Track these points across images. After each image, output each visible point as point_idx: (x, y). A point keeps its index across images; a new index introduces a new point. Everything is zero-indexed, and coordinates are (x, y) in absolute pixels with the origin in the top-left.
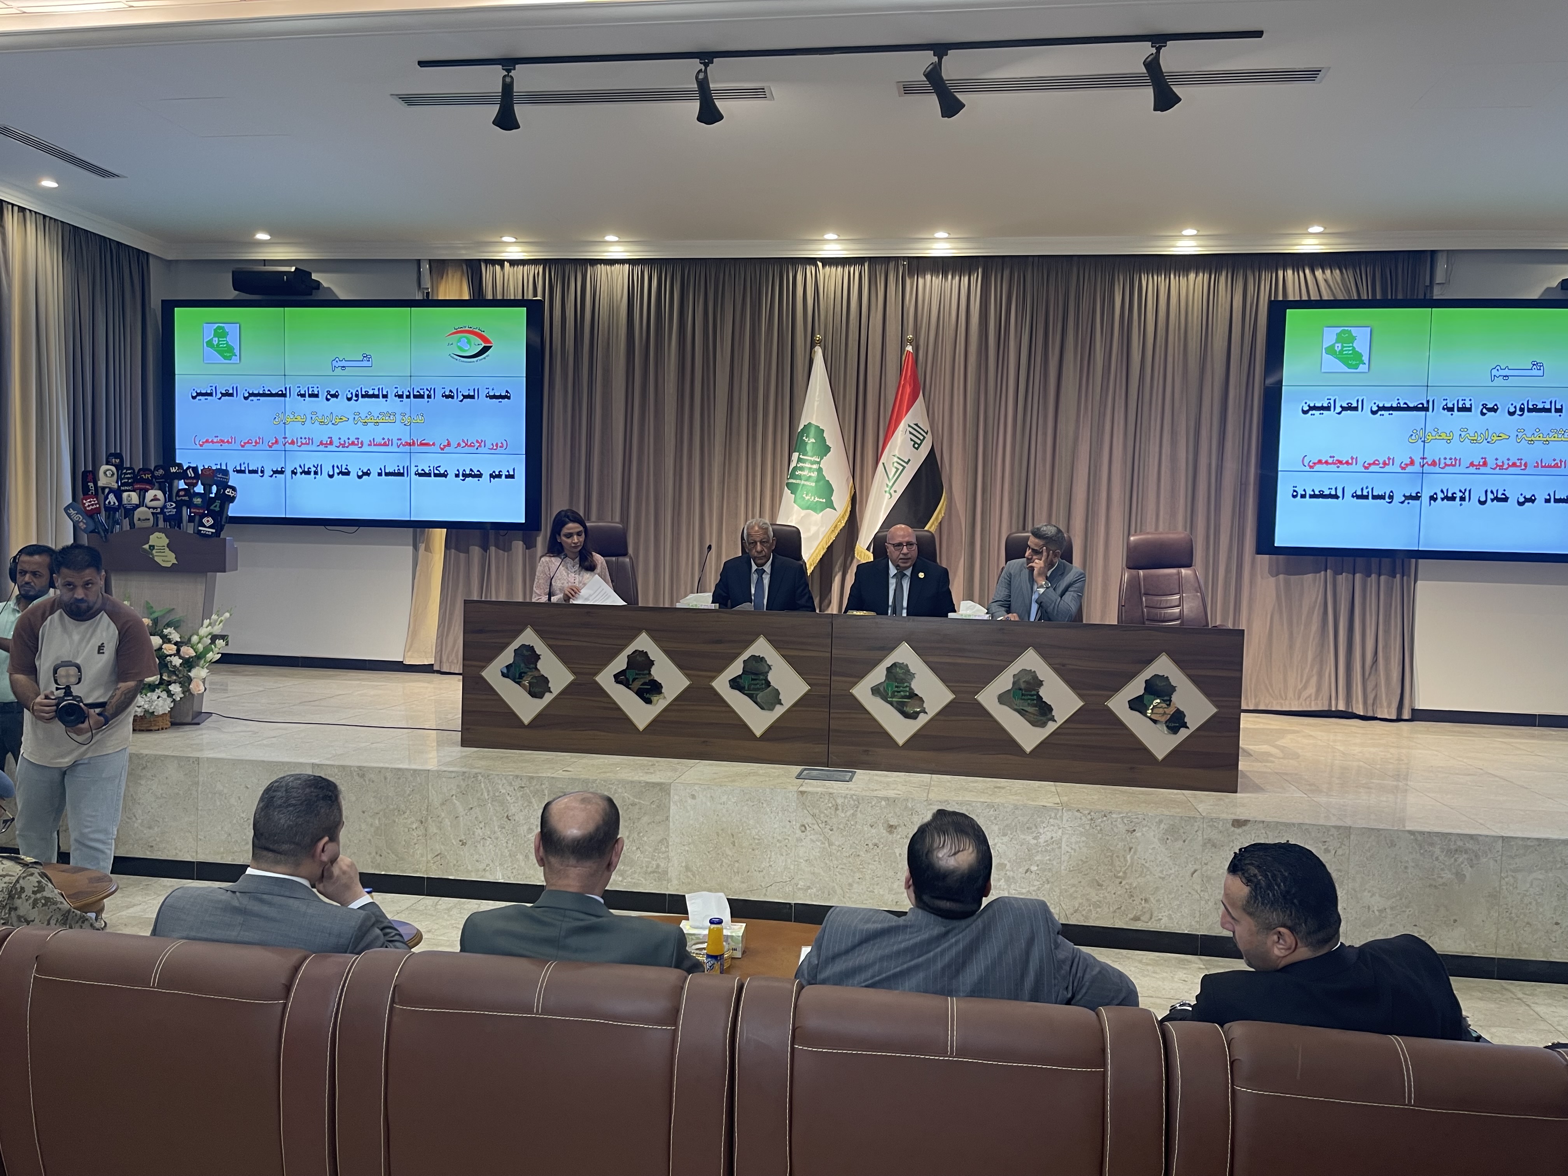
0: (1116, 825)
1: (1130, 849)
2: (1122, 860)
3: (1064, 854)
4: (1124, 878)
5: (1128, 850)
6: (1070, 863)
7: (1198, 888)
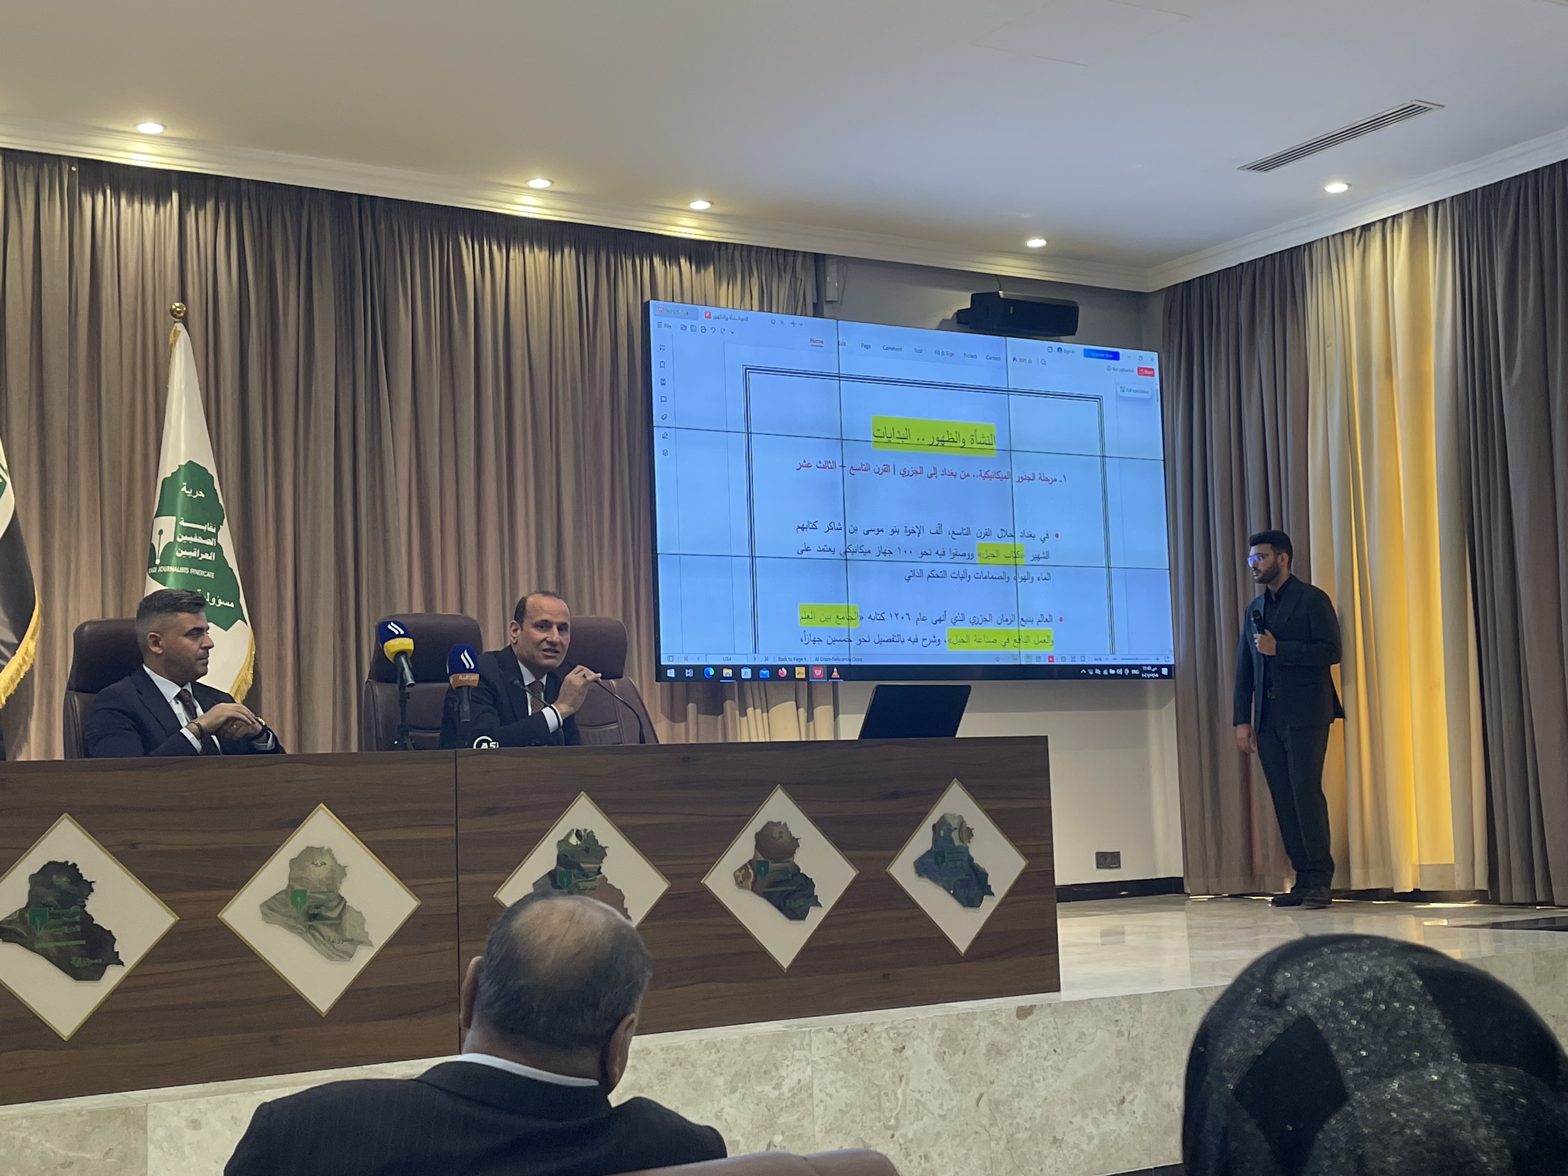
0: (880, 1043)
1: (901, 1077)
2: (892, 1098)
3: (817, 1106)
4: (896, 1128)
5: (898, 1080)
6: (826, 1118)
7: (985, 1122)
